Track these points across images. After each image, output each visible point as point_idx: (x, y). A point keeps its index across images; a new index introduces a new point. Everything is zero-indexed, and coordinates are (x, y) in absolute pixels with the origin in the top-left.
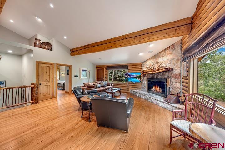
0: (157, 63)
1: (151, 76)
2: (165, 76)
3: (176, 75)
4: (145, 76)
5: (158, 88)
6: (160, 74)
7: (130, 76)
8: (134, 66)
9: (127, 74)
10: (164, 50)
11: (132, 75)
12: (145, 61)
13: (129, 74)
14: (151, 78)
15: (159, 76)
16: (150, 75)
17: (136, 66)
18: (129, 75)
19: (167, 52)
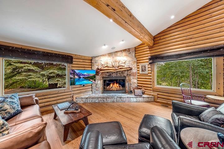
0: (116, 62)
1: (108, 74)
2: (124, 74)
3: (134, 73)
4: (98, 75)
5: (118, 85)
6: (119, 72)
7: (79, 75)
8: (82, 61)
9: (73, 73)
10: (121, 51)
11: (83, 75)
12: (97, 57)
13: (77, 72)
14: (107, 76)
15: (119, 75)
16: (106, 73)
17: (84, 61)
18: (77, 75)
19: (124, 53)
